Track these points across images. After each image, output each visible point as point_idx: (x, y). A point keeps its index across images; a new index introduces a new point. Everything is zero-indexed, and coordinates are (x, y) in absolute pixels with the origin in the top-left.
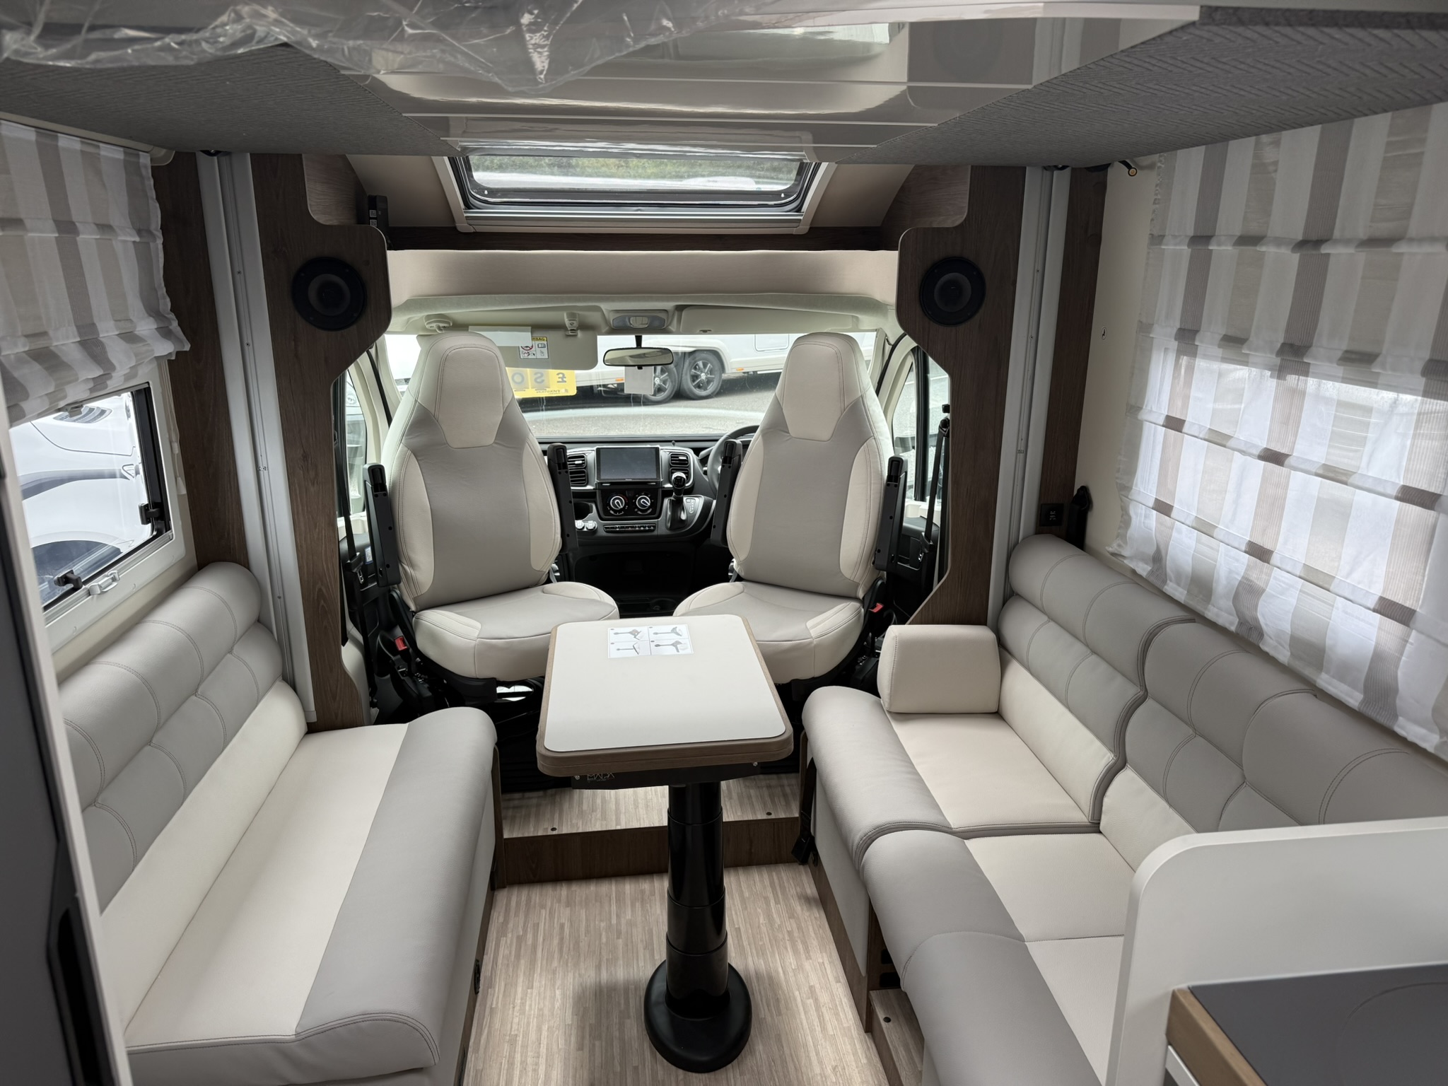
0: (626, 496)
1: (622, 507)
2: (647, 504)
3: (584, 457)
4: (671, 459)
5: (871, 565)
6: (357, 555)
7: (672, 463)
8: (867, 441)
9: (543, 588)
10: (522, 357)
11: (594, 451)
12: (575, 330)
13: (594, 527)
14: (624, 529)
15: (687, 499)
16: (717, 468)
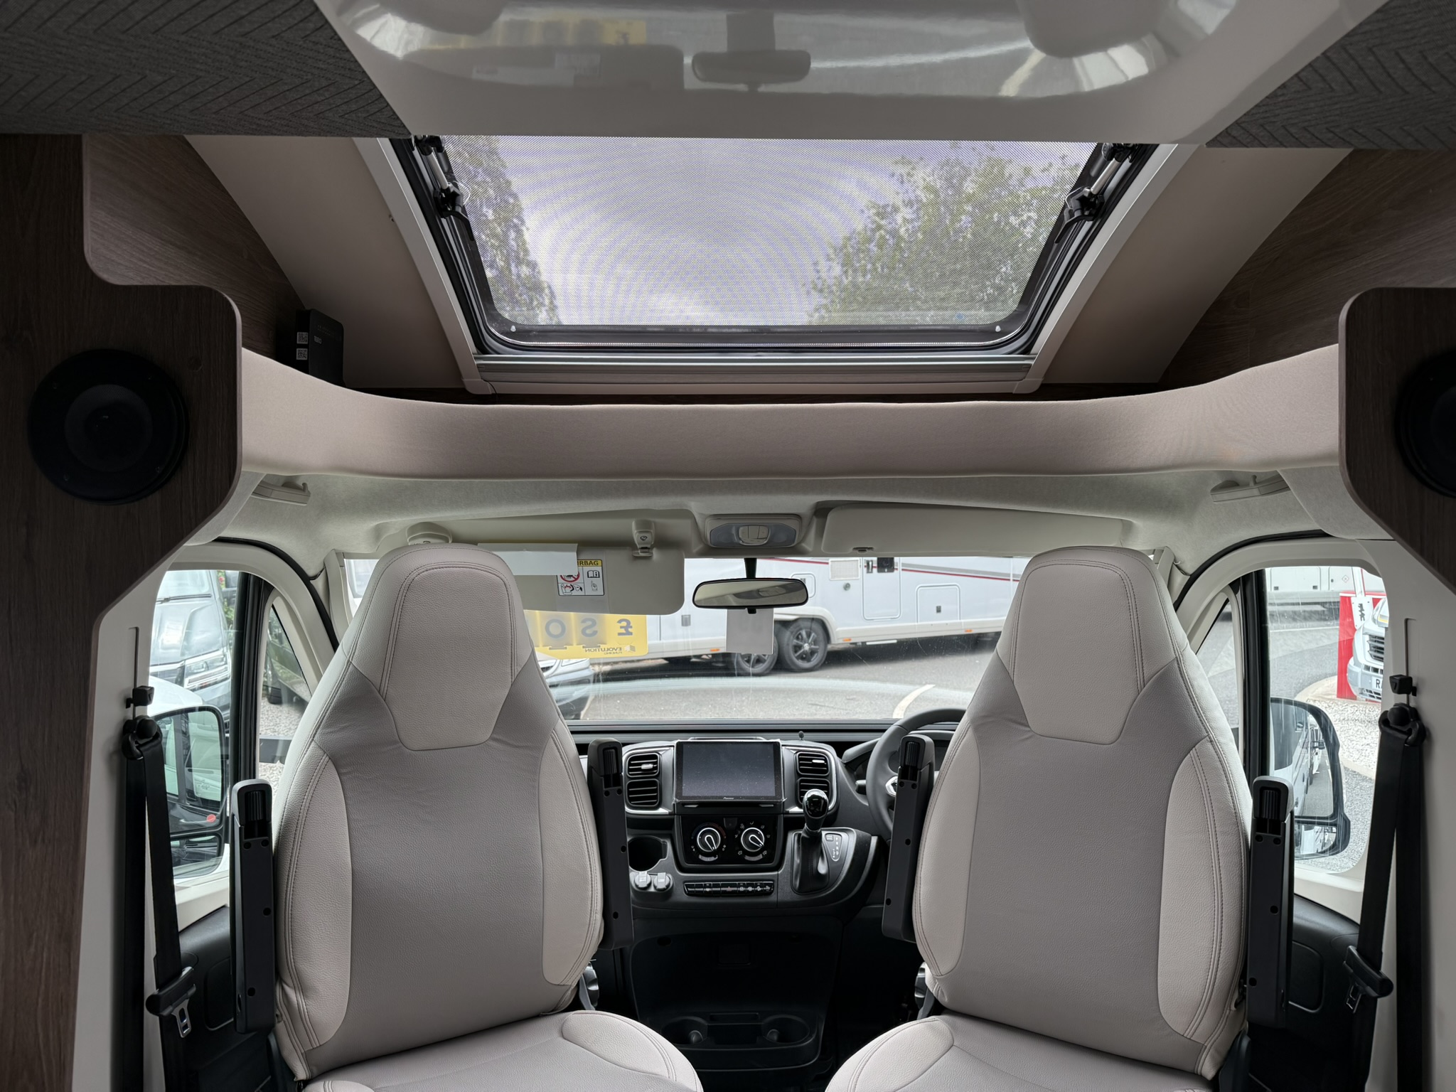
0: (723, 827)
1: (716, 847)
2: (759, 843)
3: (655, 757)
4: (800, 765)
5: (1233, 1008)
6: (184, 973)
7: (802, 770)
8: (1197, 747)
9: (563, 1024)
10: (561, 594)
11: (673, 746)
12: (649, 549)
13: (667, 883)
14: (719, 889)
15: (828, 836)
16: (887, 785)
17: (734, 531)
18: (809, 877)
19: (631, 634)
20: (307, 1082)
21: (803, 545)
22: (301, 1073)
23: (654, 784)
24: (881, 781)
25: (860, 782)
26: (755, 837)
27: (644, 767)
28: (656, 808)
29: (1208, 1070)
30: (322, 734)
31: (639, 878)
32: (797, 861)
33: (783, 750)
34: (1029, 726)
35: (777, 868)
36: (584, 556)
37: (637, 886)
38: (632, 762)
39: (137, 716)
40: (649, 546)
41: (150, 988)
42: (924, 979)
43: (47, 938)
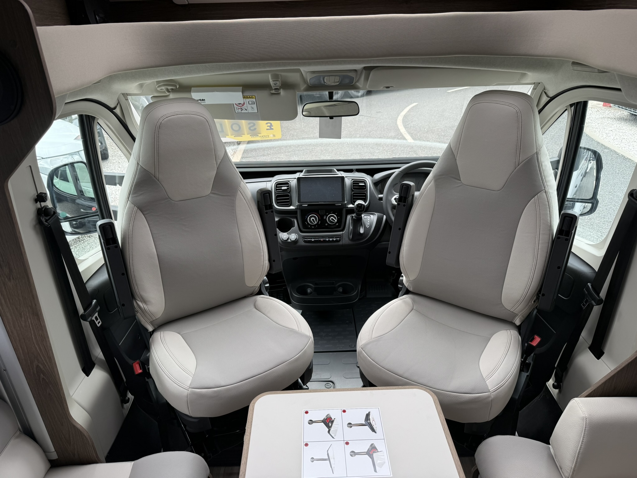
0: (319, 214)
1: (316, 222)
2: (335, 221)
3: (288, 184)
4: (353, 186)
5: (533, 302)
6: (93, 303)
7: (354, 188)
8: (538, 195)
9: (255, 302)
10: (236, 112)
11: (296, 178)
12: (279, 89)
13: (295, 238)
14: (318, 239)
15: (365, 216)
16: (392, 199)
17: (322, 79)
18: (356, 234)
19: (273, 129)
20: (153, 332)
21: (358, 84)
22: (150, 329)
23: (288, 196)
24: (389, 198)
25: (381, 196)
26: (333, 218)
27: (283, 188)
28: (289, 206)
29: (518, 322)
30: (132, 197)
31: (283, 236)
32: (351, 227)
33: (346, 179)
34: (460, 180)
35: (342, 230)
36: (246, 94)
37: (283, 239)
38: (278, 186)
39: (42, 206)
40: (278, 88)
41: (81, 311)
42: (403, 280)
43: (28, 315)
